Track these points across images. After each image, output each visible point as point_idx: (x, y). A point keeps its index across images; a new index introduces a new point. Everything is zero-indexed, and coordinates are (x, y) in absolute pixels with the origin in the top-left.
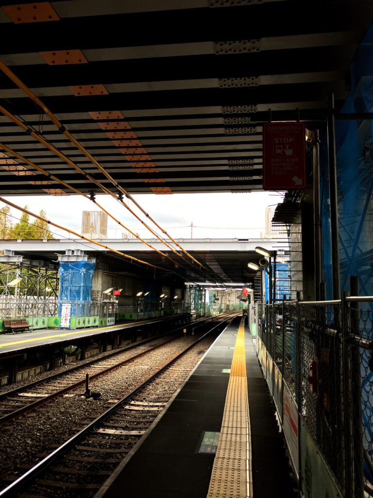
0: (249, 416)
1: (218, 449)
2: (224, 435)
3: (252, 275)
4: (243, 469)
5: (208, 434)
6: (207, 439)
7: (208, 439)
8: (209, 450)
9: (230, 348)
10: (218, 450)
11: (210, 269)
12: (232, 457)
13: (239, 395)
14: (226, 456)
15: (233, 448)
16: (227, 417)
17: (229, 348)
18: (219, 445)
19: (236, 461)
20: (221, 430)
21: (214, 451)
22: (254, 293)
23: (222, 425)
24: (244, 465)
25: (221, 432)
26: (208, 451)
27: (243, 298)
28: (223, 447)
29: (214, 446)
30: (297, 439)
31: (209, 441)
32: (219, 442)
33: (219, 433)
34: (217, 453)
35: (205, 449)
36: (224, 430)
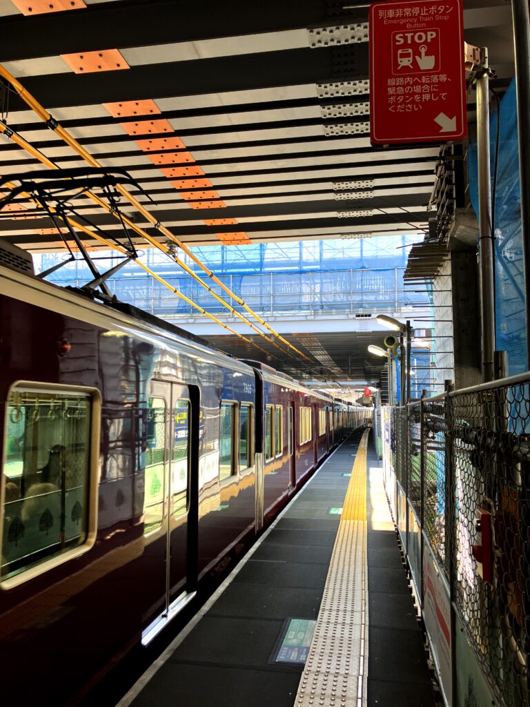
0: (367, 589)
1: (309, 654)
2: (324, 625)
3: (378, 367)
4: (351, 696)
5: (295, 623)
6: (294, 633)
7: (296, 632)
8: (294, 657)
9: (345, 475)
10: (309, 656)
11: (316, 360)
12: (333, 671)
13: (353, 551)
14: (323, 669)
15: (336, 652)
16: (330, 592)
17: (342, 475)
18: (312, 646)
19: (340, 678)
20: (320, 614)
21: (302, 658)
22: (381, 393)
23: (321, 607)
24: (354, 687)
25: (319, 619)
26: (291, 658)
27: (365, 402)
28: (318, 650)
29: (304, 648)
30: (450, 651)
31: (295, 637)
32: (314, 639)
33: (314, 622)
34: (307, 662)
35: (287, 653)
36: (323, 615)
